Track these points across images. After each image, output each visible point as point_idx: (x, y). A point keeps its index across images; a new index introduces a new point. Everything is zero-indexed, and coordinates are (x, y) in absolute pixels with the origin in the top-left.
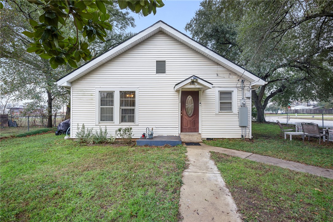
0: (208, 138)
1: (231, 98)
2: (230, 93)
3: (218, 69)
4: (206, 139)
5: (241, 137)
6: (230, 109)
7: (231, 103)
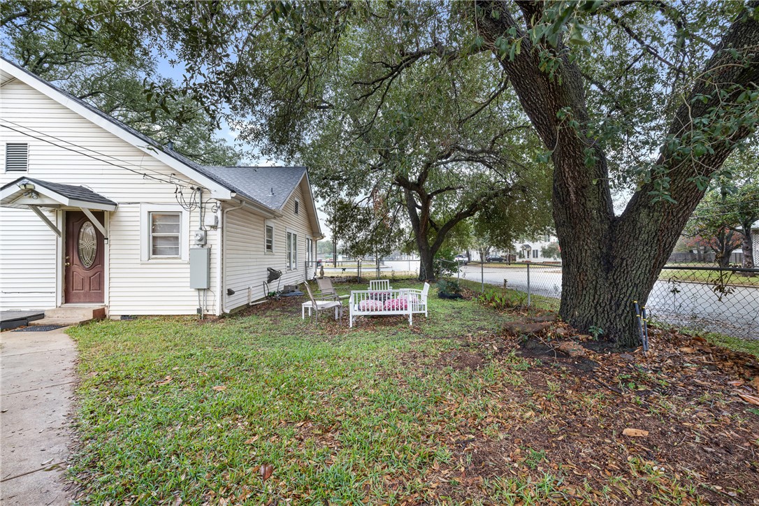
0: (125, 316)
1: (177, 227)
2: (176, 216)
3: (143, 163)
4: (119, 318)
5: (195, 313)
6: (176, 250)
7: (177, 238)
